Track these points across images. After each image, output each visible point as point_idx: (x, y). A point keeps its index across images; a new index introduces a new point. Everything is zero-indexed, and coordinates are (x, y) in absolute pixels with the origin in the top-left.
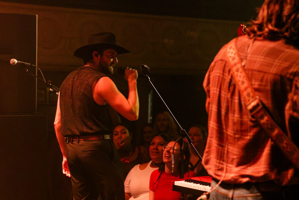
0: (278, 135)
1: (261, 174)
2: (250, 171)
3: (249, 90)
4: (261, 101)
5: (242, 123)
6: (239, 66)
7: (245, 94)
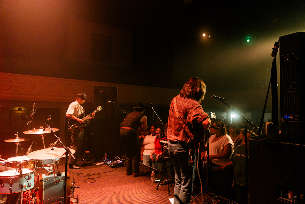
0: (185, 127)
1: (181, 139)
2: (177, 138)
3: (177, 112)
4: (180, 116)
5: (175, 122)
6: (176, 104)
7: (176, 113)
